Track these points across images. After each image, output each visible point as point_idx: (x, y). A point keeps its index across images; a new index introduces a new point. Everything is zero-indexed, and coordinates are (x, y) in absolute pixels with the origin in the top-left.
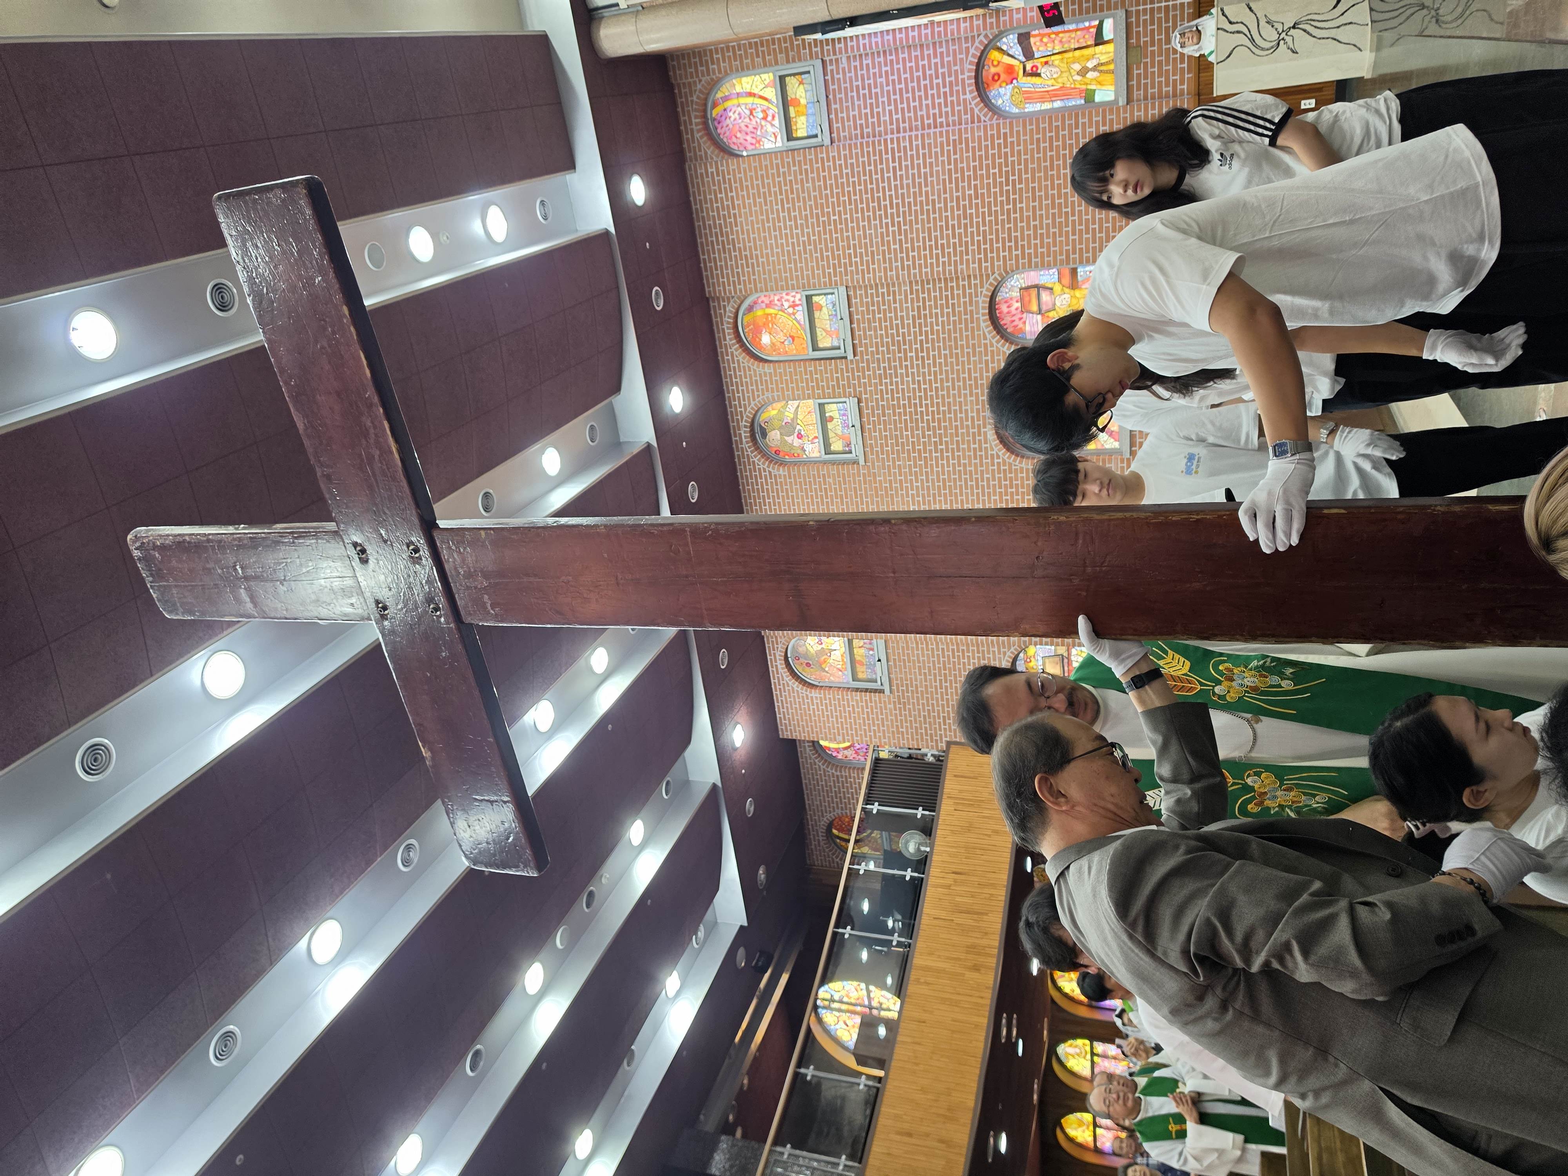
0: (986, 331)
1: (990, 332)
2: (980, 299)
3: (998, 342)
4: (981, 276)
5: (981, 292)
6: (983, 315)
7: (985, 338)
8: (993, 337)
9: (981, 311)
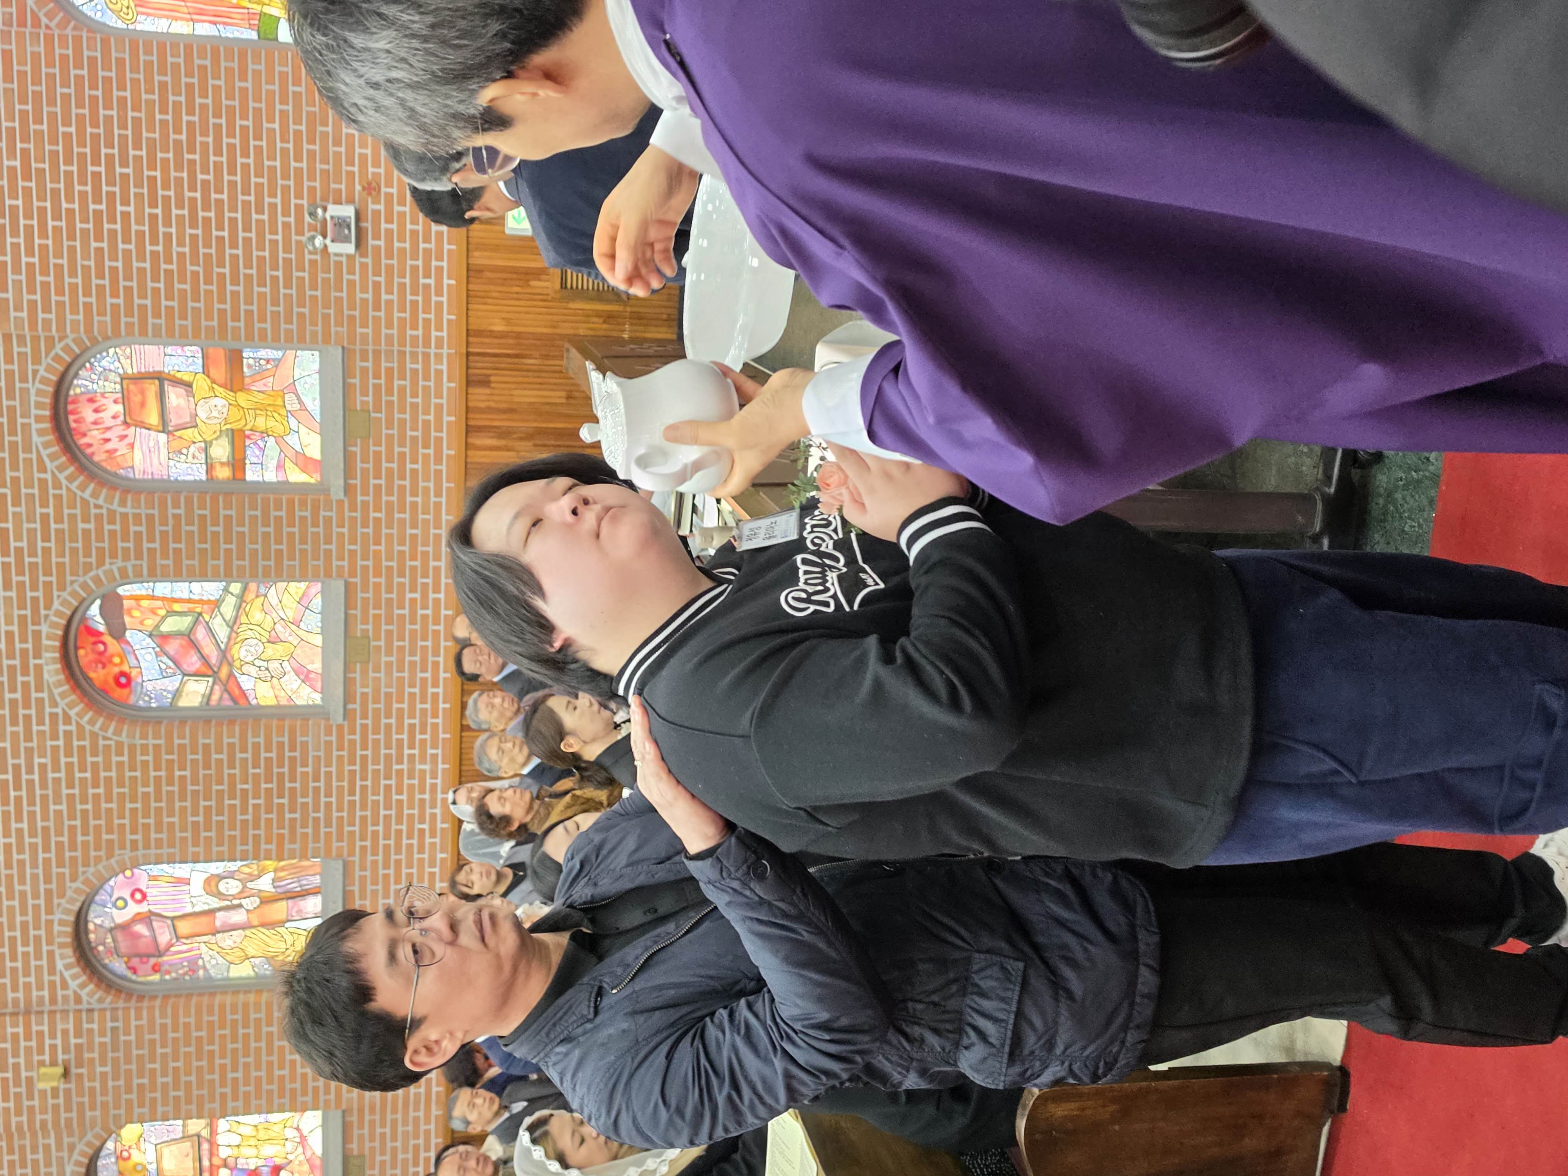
0: (44, 453)
1: (52, 457)
2: (33, 387)
3: (71, 479)
4: (36, 339)
5: (35, 372)
6: (39, 419)
7: (42, 469)
8: (61, 469)
9: (34, 412)
